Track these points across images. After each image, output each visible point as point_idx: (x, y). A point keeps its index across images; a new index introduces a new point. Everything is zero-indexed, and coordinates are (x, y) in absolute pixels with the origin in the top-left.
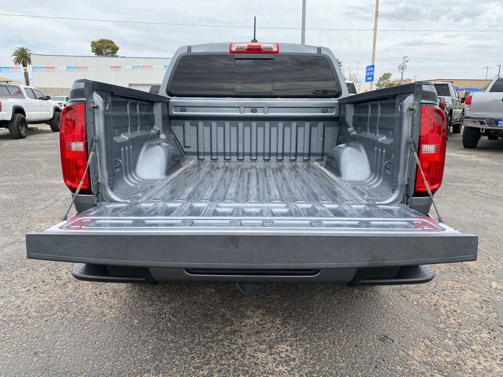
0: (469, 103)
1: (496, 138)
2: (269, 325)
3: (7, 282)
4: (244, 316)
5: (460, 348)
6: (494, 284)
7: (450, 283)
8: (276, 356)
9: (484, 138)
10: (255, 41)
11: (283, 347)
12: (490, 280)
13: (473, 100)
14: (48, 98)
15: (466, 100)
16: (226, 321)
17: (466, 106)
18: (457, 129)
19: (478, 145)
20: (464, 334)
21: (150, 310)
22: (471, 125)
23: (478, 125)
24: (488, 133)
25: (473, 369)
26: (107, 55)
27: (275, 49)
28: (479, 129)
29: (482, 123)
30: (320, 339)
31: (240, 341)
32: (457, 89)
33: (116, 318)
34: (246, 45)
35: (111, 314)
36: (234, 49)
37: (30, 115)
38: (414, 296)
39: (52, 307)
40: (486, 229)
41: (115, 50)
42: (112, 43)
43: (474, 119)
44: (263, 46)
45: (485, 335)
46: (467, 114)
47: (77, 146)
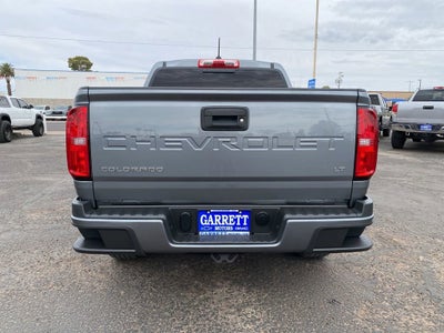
0: (395, 111)
1: (419, 140)
2: (236, 293)
3: (6, 262)
4: (214, 286)
5: (395, 307)
6: (421, 258)
7: (385, 258)
8: (244, 317)
9: (409, 140)
10: (219, 57)
11: (249, 310)
12: (418, 255)
13: (399, 108)
14: (31, 107)
15: (393, 108)
16: (200, 290)
17: (393, 113)
18: (386, 133)
19: (405, 146)
20: (398, 297)
21: (134, 283)
22: (398, 129)
23: (403, 129)
24: (412, 135)
25: (407, 324)
26: (82, 70)
27: (236, 65)
28: (404, 132)
29: (407, 127)
30: (279, 303)
31: (213, 306)
32: (386, 100)
33: (105, 290)
34: (212, 61)
35: (99, 287)
36: (202, 64)
37: (15, 122)
38: (355, 268)
39: (48, 282)
40: (413, 214)
41: (89, 65)
42: (86, 59)
43: (401, 125)
44: (226, 62)
45: (415, 297)
46: (394, 120)
47: (80, 141)
